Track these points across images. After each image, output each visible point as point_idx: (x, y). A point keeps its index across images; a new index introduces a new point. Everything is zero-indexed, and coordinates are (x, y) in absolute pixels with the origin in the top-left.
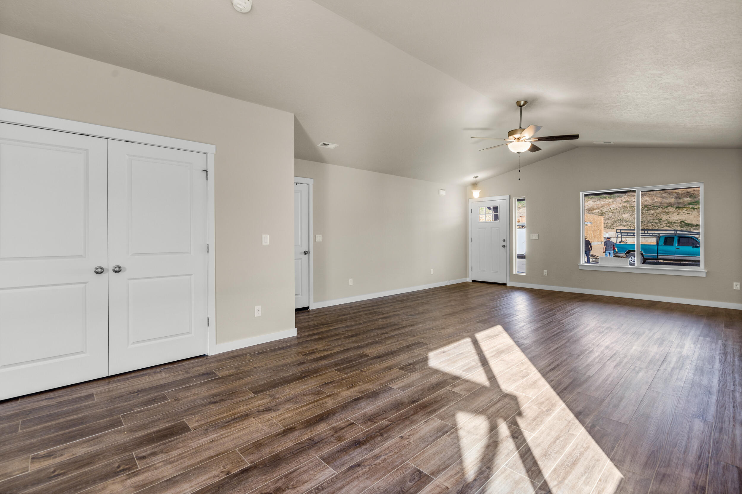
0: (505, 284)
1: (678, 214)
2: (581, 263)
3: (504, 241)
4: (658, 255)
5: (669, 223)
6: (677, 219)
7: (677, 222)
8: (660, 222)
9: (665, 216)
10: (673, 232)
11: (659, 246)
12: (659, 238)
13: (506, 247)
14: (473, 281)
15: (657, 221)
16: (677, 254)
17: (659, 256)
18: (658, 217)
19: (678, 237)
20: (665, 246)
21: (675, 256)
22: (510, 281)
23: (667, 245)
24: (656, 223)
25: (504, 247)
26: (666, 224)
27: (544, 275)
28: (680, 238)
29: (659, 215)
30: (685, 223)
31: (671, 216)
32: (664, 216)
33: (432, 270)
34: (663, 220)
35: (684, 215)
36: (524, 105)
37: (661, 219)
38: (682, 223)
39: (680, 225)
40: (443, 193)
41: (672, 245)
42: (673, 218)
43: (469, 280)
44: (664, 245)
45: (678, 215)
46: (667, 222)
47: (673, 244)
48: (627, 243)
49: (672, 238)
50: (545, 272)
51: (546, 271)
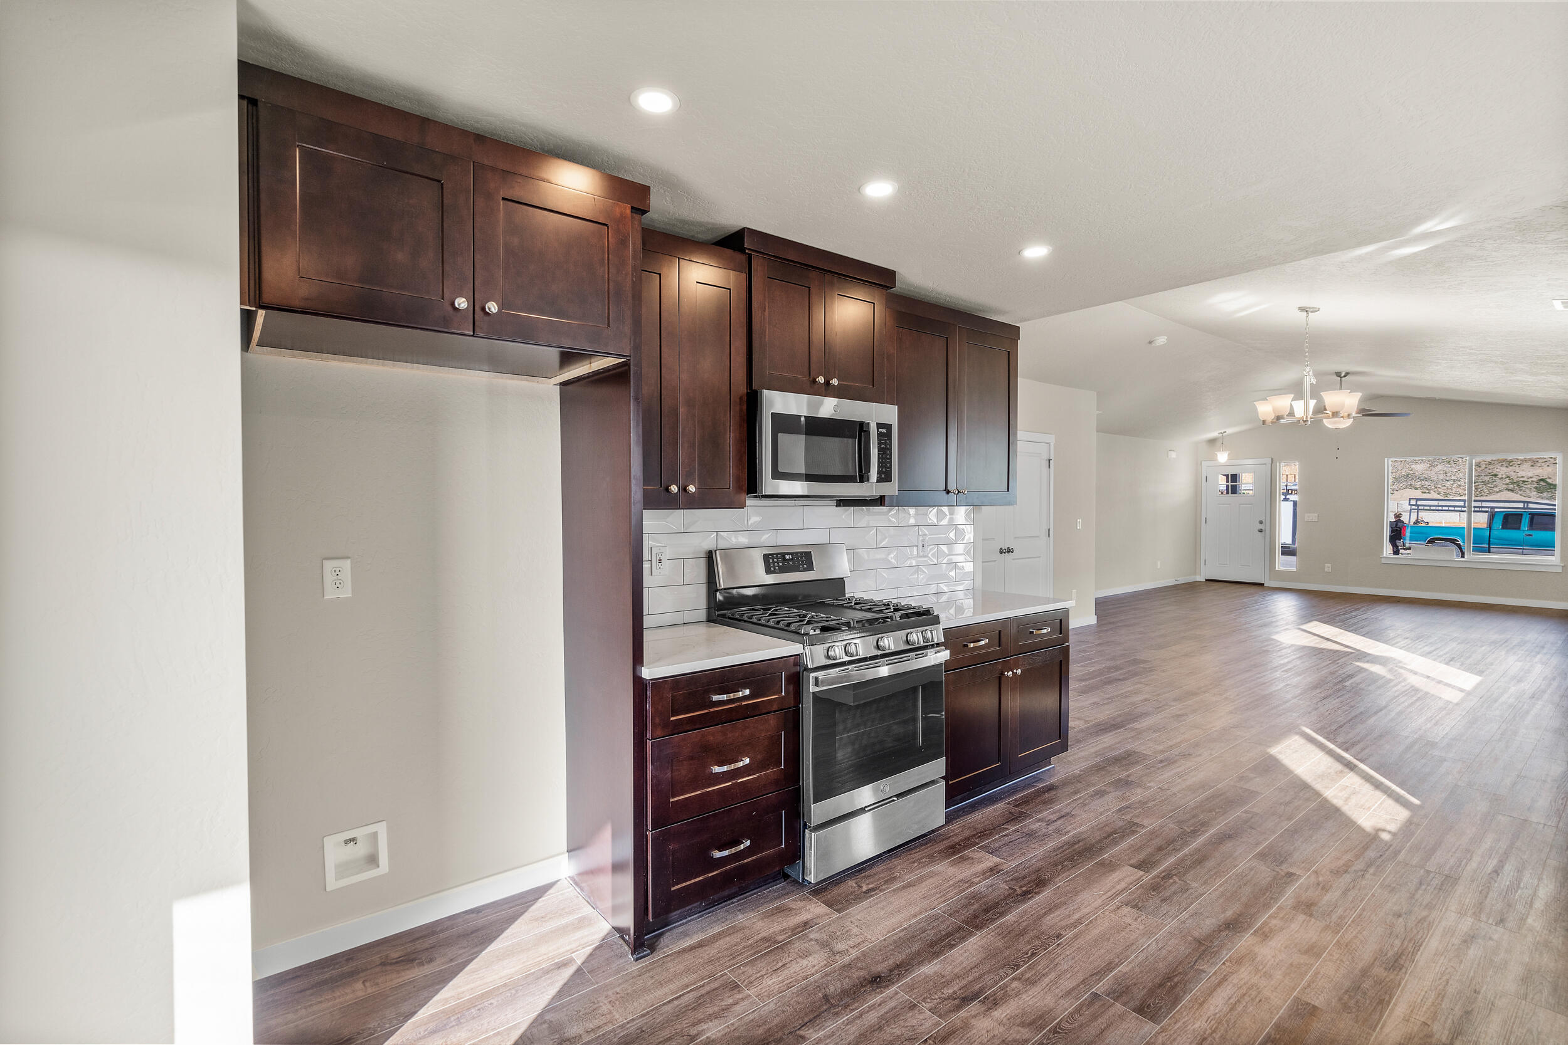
0: (1263, 584)
1: (1533, 464)
2: (1384, 555)
3: (1261, 522)
4: (1489, 547)
5: (1512, 483)
6: (1530, 475)
7: (1530, 480)
8: (1495, 481)
9: (1504, 468)
10: (1521, 505)
11: (1492, 530)
12: (1492, 516)
13: (1264, 532)
14: (1206, 580)
15: (1487, 479)
16: (1527, 546)
17: (1491, 549)
18: (1490, 471)
19: (1529, 514)
20: (1504, 530)
21: (1523, 549)
22: (1270, 580)
23: (1510, 529)
24: (1485, 483)
25: (1261, 531)
26: (1507, 484)
27: (1326, 570)
28: (1533, 516)
29: (1491, 467)
30: (1547, 482)
31: (1517, 469)
32: (1502, 468)
33: (1159, 563)
34: (1500, 476)
35: (1545, 467)
36: (1345, 376)
37: (1496, 475)
38: (1542, 483)
39: (1536, 488)
40: (1173, 455)
41: (1519, 528)
42: (1521, 473)
43: (1201, 578)
44: (1503, 528)
45: (1532, 466)
46: (1508, 481)
47: (1520, 526)
48: (1430, 525)
49: (1519, 516)
50: (1328, 567)
51: (1330, 565)
